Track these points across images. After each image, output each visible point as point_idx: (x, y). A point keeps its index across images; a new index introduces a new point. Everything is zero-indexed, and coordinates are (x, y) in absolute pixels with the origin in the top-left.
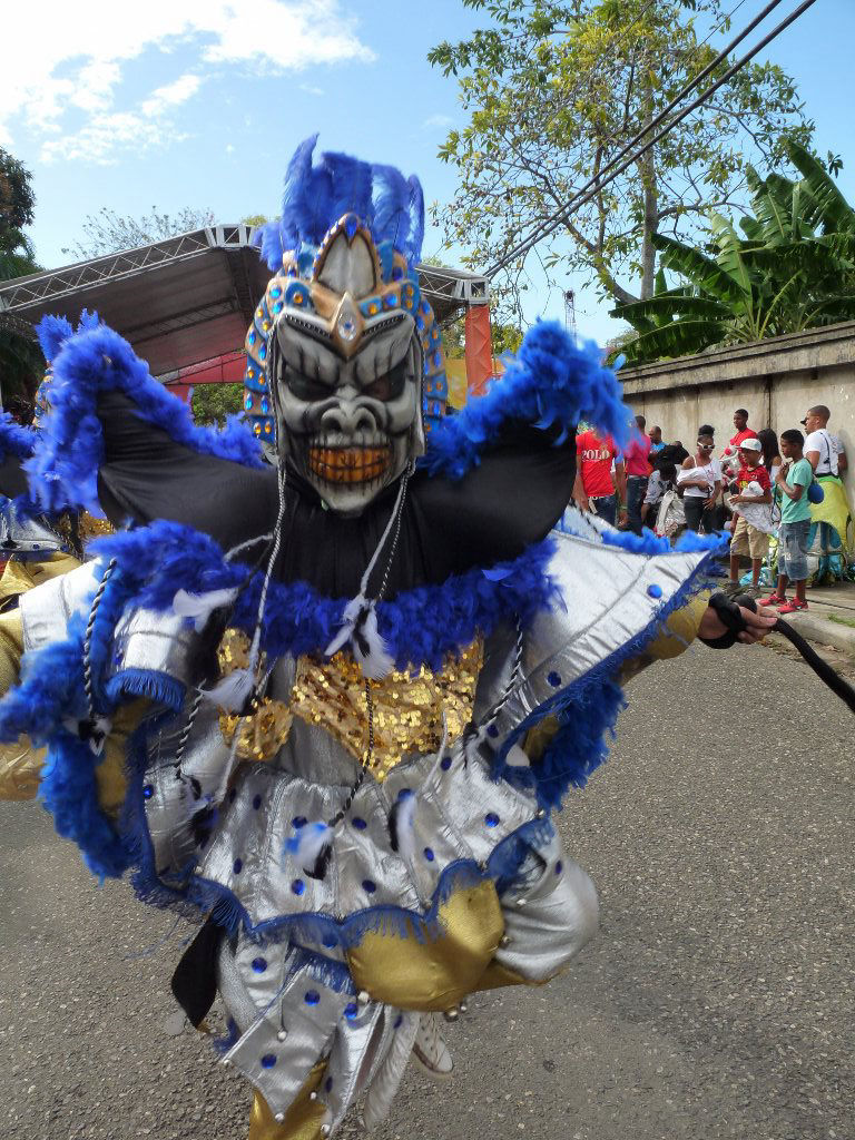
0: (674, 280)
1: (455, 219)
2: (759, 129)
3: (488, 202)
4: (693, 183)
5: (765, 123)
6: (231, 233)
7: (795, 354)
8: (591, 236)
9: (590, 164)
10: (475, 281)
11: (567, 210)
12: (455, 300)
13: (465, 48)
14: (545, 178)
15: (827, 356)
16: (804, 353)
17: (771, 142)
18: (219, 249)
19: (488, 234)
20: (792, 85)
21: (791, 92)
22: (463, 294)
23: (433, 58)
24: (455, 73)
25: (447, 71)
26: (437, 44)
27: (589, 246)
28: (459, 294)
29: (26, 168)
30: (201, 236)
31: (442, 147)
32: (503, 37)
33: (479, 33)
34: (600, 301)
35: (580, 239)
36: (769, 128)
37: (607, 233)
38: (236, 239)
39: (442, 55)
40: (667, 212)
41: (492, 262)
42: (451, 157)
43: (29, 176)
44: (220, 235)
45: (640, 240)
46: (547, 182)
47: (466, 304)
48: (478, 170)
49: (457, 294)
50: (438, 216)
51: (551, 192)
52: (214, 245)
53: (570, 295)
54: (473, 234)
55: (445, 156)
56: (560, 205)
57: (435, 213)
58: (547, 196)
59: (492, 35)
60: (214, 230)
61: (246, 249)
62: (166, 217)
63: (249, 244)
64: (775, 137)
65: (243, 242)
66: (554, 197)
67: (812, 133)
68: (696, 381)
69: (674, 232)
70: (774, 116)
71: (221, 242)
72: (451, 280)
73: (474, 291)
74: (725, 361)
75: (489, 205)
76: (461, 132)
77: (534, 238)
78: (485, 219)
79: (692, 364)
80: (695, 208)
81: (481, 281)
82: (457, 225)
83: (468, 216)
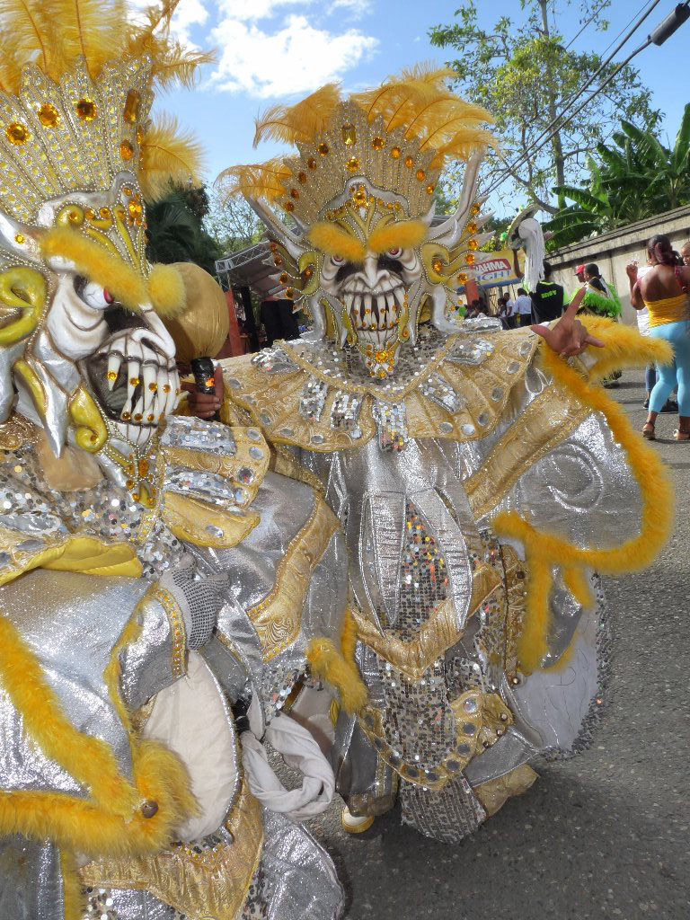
0: (570, 202)
2: (617, 101)
7: (615, 240)
9: (518, 137)
15: (627, 240)
16: (619, 239)
20: (635, 71)
21: (633, 76)
27: (525, 183)
33: (448, 64)
35: (519, 180)
36: (623, 100)
37: (533, 172)
40: (568, 156)
45: (556, 173)
67: (649, 97)
68: (578, 256)
69: (578, 163)
74: (590, 246)
79: (576, 248)
80: (586, 150)
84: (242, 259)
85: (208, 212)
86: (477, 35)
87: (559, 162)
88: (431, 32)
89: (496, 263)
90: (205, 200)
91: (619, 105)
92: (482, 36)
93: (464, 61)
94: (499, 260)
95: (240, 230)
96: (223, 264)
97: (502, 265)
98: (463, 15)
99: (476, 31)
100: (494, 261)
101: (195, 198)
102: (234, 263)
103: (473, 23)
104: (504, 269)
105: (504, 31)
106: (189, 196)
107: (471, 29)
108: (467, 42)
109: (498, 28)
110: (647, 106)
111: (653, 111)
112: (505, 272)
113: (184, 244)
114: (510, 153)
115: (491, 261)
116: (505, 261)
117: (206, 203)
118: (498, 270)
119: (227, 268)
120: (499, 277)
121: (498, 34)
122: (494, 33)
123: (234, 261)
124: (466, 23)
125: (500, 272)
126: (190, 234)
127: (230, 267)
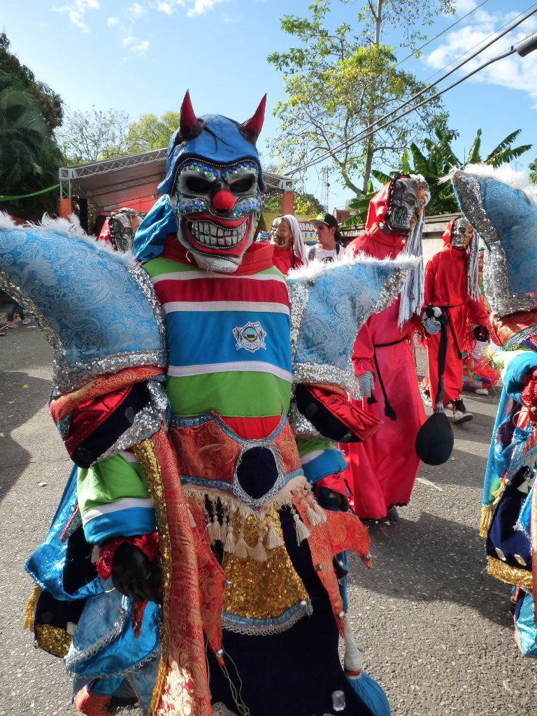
2: (423, 114)
4: (391, 135)
5: (426, 112)
8: (342, 160)
9: (343, 125)
12: (278, 189)
13: (285, 57)
14: (321, 128)
17: (428, 121)
23: (270, 60)
24: (281, 70)
25: (277, 69)
26: (271, 53)
27: (340, 163)
28: (281, 186)
29: (62, 98)
31: (273, 110)
32: (305, 53)
33: (293, 50)
34: (344, 188)
35: (336, 160)
36: (427, 114)
37: (349, 156)
39: (275, 58)
40: (377, 149)
41: (294, 168)
42: (277, 115)
43: (62, 102)
45: (365, 160)
47: (283, 190)
48: (291, 123)
51: (323, 136)
53: (329, 185)
54: (284, 154)
55: (275, 114)
58: (321, 138)
59: (300, 51)
62: (101, 112)
64: (430, 120)
66: (325, 138)
67: (448, 118)
69: (381, 158)
70: (431, 109)
72: (277, 180)
73: (287, 185)
75: (294, 140)
76: (283, 103)
78: (292, 146)
80: (392, 148)
81: (291, 180)
82: (277, 148)
84: (86, 172)
85: (61, 125)
86: (320, 32)
87: (370, 153)
88: (284, 19)
89: (308, 224)
90: (59, 114)
91: (423, 119)
92: (324, 34)
93: (306, 51)
95: (88, 152)
96: (67, 172)
97: (312, 227)
98: (315, 11)
99: (321, 28)
100: (306, 223)
101: (50, 110)
102: (78, 174)
103: (321, 21)
105: (343, 34)
106: (45, 106)
107: (317, 25)
108: (311, 36)
109: (339, 31)
110: (445, 124)
111: (449, 129)
113: (33, 148)
114: (333, 136)
115: (304, 222)
117: (61, 116)
118: (308, 231)
120: (308, 236)
121: (338, 36)
122: (335, 34)
123: (78, 172)
124: (316, 19)
126: (40, 139)
127: (73, 176)
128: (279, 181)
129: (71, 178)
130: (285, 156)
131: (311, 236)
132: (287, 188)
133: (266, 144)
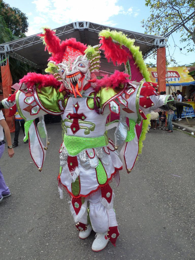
1: (149, 25)
3: (159, 19)
6: (81, 24)
10: (161, 39)
11: (185, 22)
12: (154, 45)
14: (178, 11)
18: (77, 30)
19: (160, 29)
22: (157, 43)
28: (156, 43)
30: (71, 25)
31: (146, 1)
34: (188, 52)
38: (83, 26)
42: (149, 4)
44: (78, 25)
46: (179, 13)
47: (157, 47)
49: (155, 44)
50: (144, 24)
52: (76, 28)
53: (181, 49)
54: (155, 29)
55: (147, 4)
56: (182, 20)
57: (143, 23)
60: (75, 23)
61: (86, 30)
63: (87, 28)
65: (85, 27)
71: (78, 27)
72: (153, 39)
73: (160, 42)
77: (172, 32)
81: (163, 39)
83: (153, 24)
84: (16, 46)
85: (27, 31)
89: (172, 73)
94: (173, 72)
96: (4, 46)
97: (175, 75)
102: (11, 48)
104: (176, 77)
112: (177, 79)
116: (177, 73)
118: (173, 77)
119: (6, 50)
120: (173, 80)
123: (11, 46)
125: (173, 78)
127: (8, 50)
128: (154, 39)
129: (7, 51)
130: (155, 31)
131: (175, 79)
132: (161, 45)
133: (142, 24)
